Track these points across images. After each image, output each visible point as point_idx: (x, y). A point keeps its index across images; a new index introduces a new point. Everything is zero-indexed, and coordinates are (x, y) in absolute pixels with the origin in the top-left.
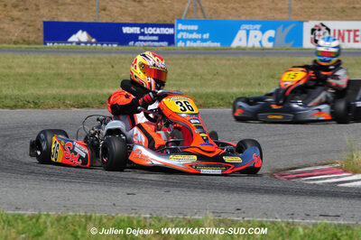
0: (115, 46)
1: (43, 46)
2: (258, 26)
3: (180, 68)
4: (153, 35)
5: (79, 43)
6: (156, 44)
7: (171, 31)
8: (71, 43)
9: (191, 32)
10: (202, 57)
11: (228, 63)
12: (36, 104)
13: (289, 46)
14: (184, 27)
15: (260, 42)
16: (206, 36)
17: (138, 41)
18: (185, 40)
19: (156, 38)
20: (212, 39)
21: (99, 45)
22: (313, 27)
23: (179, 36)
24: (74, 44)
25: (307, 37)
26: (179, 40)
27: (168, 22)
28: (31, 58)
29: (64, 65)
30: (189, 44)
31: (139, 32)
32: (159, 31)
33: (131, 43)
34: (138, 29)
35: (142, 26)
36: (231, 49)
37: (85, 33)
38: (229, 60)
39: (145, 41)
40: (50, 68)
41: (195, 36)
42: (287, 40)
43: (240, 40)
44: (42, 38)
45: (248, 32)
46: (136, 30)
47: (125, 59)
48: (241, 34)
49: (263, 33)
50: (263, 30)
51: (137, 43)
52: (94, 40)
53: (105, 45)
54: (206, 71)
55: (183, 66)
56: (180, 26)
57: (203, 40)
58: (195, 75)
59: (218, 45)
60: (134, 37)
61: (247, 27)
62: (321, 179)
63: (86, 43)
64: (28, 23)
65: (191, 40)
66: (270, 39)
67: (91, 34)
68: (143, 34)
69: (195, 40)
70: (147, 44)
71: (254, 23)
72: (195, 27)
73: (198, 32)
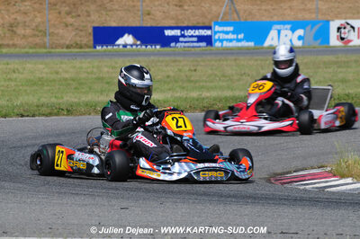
0: (158, 47)
1: (92, 50)
2: (289, 26)
3: (212, 69)
4: (192, 36)
5: (125, 46)
6: (195, 44)
7: (208, 33)
8: (119, 45)
9: (227, 33)
10: (233, 58)
11: (256, 63)
12: (68, 111)
13: (316, 44)
14: (220, 29)
15: (291, 41)
16: (241, 36)
17: (179, 42)
18: (221, 41)
19: (195, 39)
20: (247, 39)
21: (144, 47)
22: (338, 25)
23: (217, 37)
24: (121, 47)
25: (333, 35)
26: (216, 41)
27: (207, 24)
28: (77, 63)
29: (106, 69)
30: (225, 44)
31: (179, 34)
32: (197, 33)
33: (173, 44)
34: (179, 31)
35: (182, 29)
36: (263, 48)
37: (131, 36)
38: (257, 60)
39: (185, 42)
40: (92, 73)
41: (231, 36)
42: (316, 38)
43: (272, 39)
44: (92, 42)
45: (279, 32)
46: (177, 32)
47: (162, 61)
48: (273, 33)
49: (293, 32)
50: (293, 30)
51: (178, 45)
52: (139, 43)
53: (149, 47)
54: (234, 72)
55: (214, 68)
56: (217, 28)
57: (238, 40)
58: (224, 76)
59: (251, 44)
60: (175, 39)
61: (278, 27)
62: (311, 184)
63: (132, 46)
64: (81, 28)
65: (227, 40)
66: (300, 38)
67: (136, 37)
68: (183, 36)
69: (231, 40)
70: (187, 44)
71: (284, 23)
72: (231, 29)
73: (233, 33)
